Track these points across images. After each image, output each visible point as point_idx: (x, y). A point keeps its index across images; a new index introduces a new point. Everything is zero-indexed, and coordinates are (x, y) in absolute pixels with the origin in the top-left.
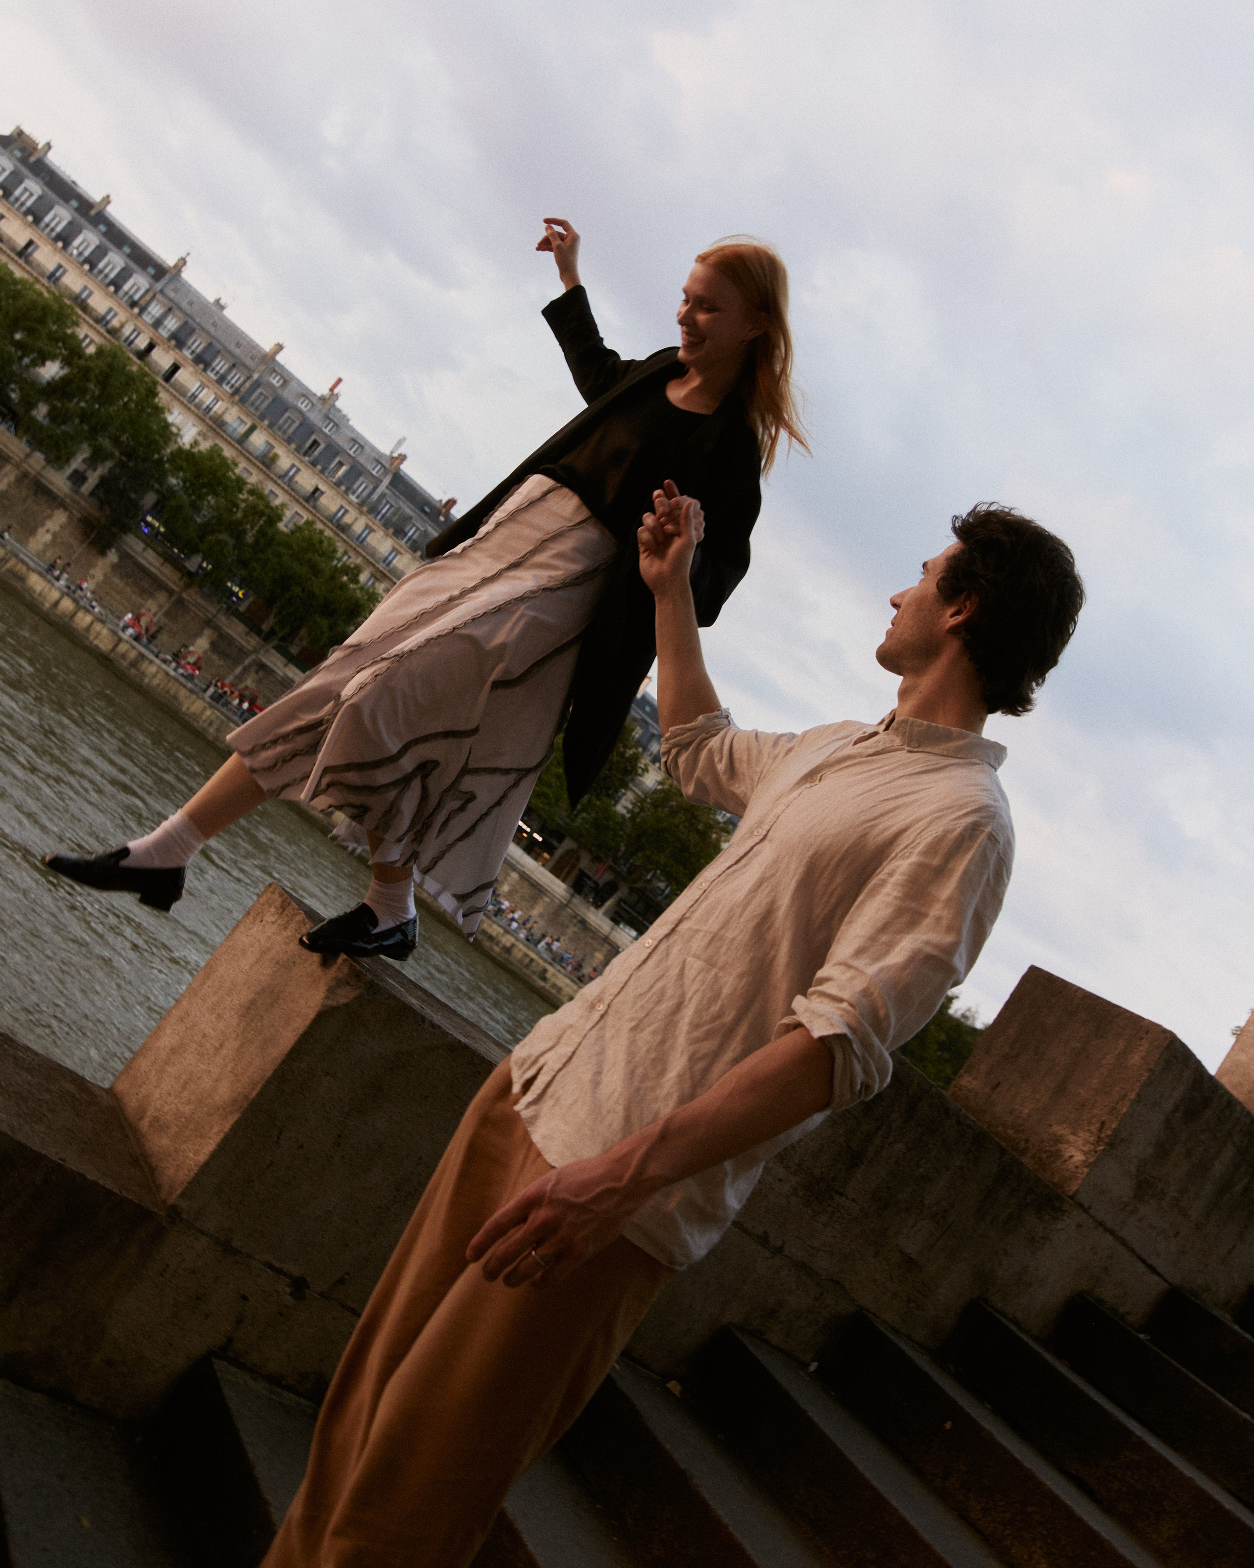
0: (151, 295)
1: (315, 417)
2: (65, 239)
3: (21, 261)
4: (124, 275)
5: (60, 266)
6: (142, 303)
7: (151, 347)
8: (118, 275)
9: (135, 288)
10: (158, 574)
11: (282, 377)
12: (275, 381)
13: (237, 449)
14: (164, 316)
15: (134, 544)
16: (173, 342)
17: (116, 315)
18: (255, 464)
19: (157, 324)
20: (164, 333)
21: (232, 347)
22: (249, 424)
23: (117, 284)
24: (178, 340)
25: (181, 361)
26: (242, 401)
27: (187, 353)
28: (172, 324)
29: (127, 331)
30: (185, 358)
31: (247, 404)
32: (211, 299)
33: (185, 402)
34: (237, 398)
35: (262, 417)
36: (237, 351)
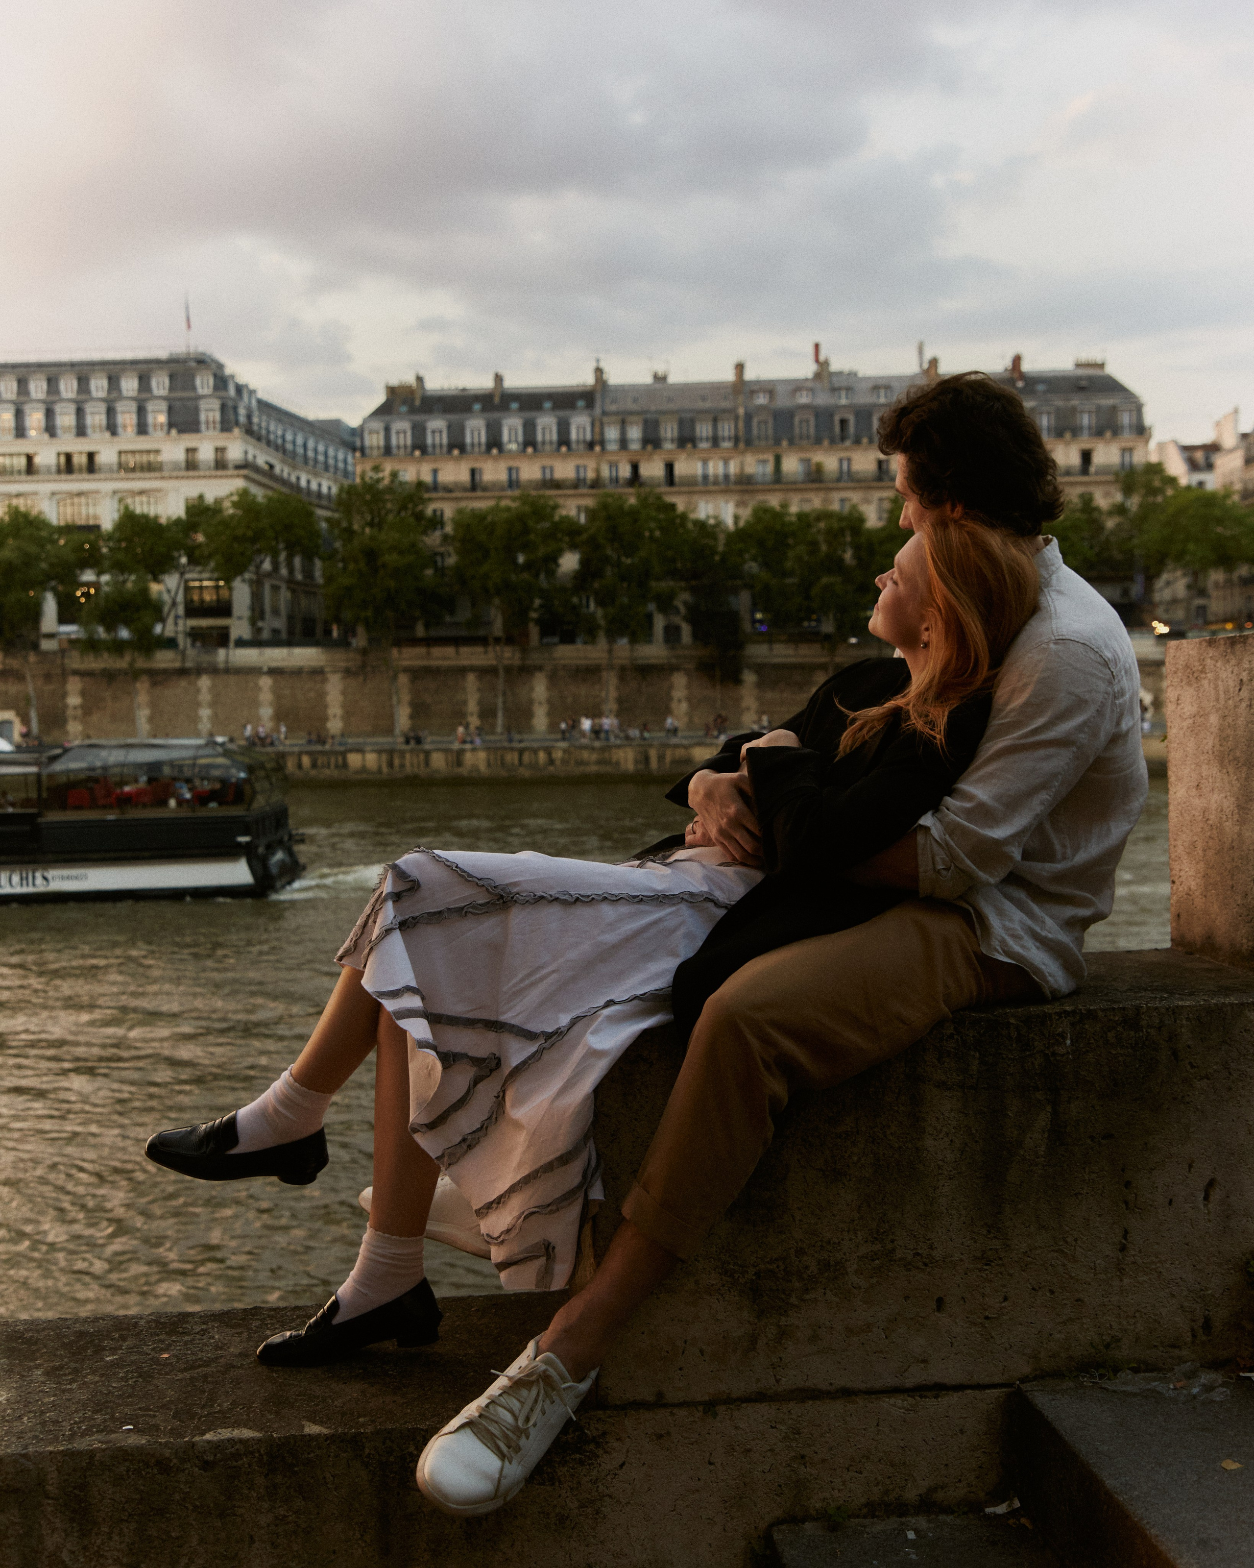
0: (598, 425)
1: (823, 399)
2: (494, 443)
3: (479, 493)
4: (563, 428)
5: (510, 470)
6: (597, 437)
7: (635, 468)
8: (559, 433)
9: (581, 430)
10: (800, 660)
11: (765, 391)
12: (762, 400)
13: (780, 490)
14: (623, 433)
15: (758, 651)
16: (649, 448)
17: (585, 467)
18: (806, 490)
19: (623, 443)
20: (635, 446)
21: (701, 405)
22: (771, 458)
23: (564, 440)
24: (652, 441)
25: (668, 457)
26: (749, 443)
27: (668, 446)
28: (635, 433)
29: (605, 472)
30: (670, 451)
31: (756, 442)
32: (648, 380)
33: (701, 488)
34: (742, 445)
35: (777, 442)
36: (708, 405)
